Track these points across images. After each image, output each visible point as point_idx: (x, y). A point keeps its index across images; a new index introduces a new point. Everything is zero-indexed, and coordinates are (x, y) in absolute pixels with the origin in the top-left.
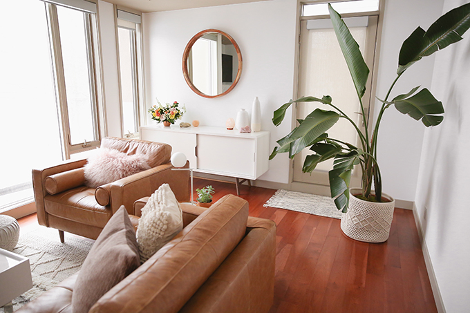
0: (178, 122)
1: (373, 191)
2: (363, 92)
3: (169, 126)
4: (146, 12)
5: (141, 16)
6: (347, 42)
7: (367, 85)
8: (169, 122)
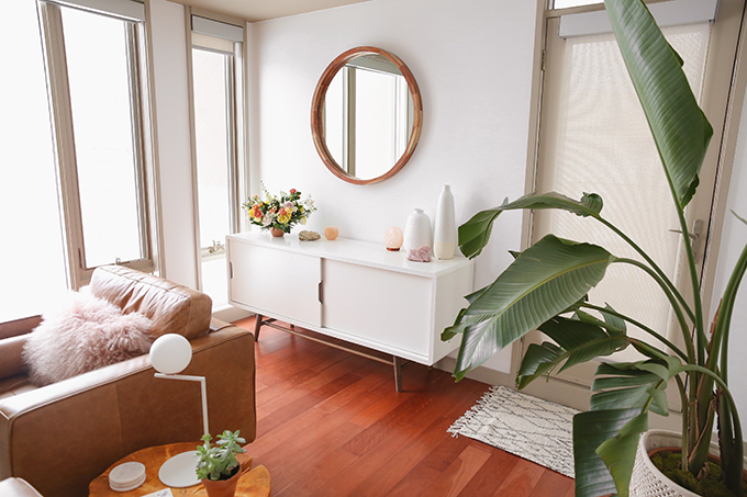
0: (297, 228)
1: (714, 447)
2: (689, 192)
3: (282, 235)
4: (254, 21)
5: (244, 29)
6: (645, 49)
7: (705, 171)
8: (280, 230)
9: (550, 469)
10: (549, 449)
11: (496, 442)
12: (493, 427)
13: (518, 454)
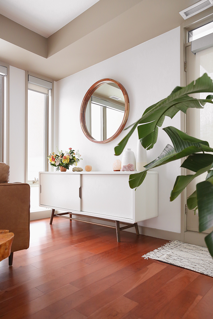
3: (65, 171)
4: (57, 80)
5: (53, 83)
8: (66, 167)
9: (203, 274)
10: (203, 265)
11: (170, 261)
12: (170, 256)
13: (183, 266)
